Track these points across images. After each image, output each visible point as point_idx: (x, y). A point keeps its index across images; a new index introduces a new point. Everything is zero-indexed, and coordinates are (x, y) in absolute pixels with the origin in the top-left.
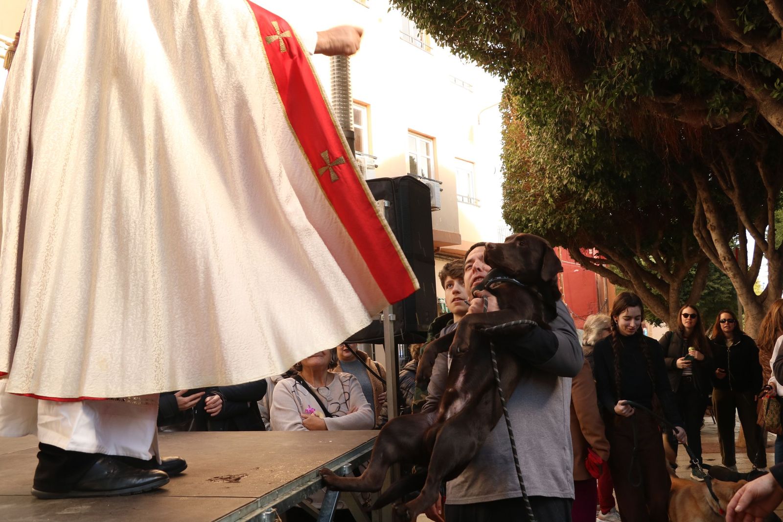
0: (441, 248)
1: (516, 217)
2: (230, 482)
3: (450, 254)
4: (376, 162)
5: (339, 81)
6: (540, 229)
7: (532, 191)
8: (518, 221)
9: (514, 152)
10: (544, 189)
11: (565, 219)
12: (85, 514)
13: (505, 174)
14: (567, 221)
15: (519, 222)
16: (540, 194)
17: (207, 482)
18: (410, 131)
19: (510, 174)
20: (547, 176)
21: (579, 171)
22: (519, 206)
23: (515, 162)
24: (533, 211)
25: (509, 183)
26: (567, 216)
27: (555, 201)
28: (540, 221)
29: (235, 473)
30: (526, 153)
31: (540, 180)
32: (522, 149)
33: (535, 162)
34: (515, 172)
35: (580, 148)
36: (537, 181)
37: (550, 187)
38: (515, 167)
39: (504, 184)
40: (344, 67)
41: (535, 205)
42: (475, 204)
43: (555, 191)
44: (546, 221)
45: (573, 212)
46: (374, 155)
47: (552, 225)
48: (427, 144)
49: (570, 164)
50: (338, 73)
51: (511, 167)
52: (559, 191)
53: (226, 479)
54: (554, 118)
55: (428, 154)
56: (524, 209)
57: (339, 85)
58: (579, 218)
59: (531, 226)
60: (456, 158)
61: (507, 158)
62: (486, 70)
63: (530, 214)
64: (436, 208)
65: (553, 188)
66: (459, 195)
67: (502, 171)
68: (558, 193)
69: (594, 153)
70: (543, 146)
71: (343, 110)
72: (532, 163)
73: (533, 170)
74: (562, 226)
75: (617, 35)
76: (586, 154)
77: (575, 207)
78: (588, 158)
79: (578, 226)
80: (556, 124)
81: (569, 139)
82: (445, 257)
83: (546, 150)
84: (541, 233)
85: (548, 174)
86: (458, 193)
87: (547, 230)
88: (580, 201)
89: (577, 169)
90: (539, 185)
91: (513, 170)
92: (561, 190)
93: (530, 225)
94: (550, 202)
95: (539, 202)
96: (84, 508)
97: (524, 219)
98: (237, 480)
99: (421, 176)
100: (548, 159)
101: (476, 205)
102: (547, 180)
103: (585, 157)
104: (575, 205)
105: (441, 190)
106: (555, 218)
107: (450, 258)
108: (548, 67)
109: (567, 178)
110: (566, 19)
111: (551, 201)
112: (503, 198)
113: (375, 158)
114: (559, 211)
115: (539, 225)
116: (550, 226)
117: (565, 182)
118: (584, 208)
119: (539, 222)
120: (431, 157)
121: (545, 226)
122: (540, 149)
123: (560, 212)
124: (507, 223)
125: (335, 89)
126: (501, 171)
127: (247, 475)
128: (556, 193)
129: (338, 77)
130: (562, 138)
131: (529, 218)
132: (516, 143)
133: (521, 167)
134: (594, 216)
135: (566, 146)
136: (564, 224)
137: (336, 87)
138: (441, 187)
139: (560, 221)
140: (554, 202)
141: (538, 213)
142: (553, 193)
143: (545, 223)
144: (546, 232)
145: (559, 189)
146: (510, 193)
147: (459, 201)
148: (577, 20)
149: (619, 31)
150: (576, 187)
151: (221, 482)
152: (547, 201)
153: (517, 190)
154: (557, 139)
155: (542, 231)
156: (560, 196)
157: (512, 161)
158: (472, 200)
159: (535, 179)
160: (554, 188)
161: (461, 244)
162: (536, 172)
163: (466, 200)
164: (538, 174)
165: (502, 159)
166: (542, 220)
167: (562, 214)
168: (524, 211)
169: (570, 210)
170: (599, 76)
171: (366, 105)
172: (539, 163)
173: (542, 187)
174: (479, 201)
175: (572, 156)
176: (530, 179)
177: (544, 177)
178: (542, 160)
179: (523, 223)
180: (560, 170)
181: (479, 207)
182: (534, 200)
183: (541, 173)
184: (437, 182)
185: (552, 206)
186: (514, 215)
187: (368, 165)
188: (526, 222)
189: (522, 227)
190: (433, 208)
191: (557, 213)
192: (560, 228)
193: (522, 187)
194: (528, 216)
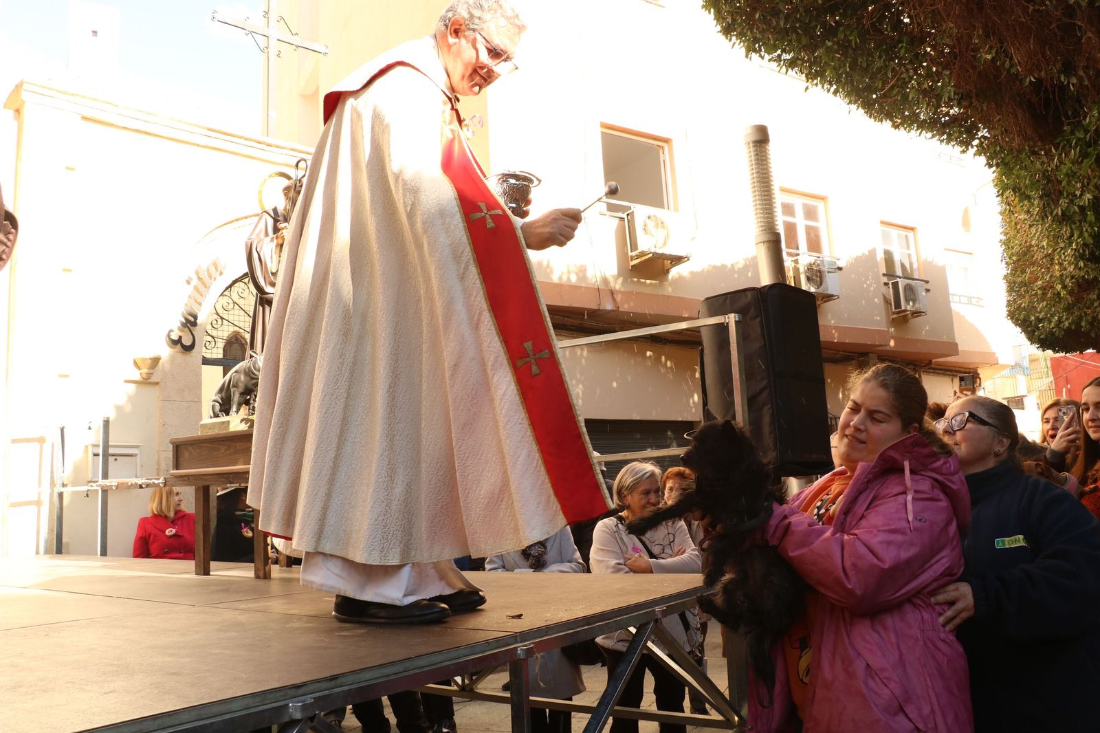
0: (933, 360)
1: (1023, 317)
3: (949, 368)
4: (839, 264)
5: (759, 177)
6: (1054, 330)
7: (1040, 283)
8: (1027, 321)
9: (1015, 236)
10: (1054, 279)
11: (1086, 314)
13: (1007, 263)
14: (1089, 318)
15: (1028, 323)
16: (1050, 286)
18: (883, 223)
19: (1014, 263)
20: (1057, 262)
21: (1087, 252)
22: (1025, 302)
23: (1017, 249)
24: (1044, 307)
25: (1013, 275)
26: (1089, 311)
27: (1071, 293)
28: (1054, 320)
31: (1048, 269)
33: (1038, 246)
34: (1019, 261)
35: (1078, 224)
36: (1043, 270)
37: (1062, 275)
38: (1017, 254)
39: (1006, 276)
40: (763, 160)
41: (1045, 300)
42: (977, 304)
43: (1068, 280)
44: (1062, 317)
46: (836, 256)
47: (1069, 323)
48: (906, 236)
49: (1072, 245)
50: (756, 168)
51: (1013, 255)
52: (1074, 280)
54: (1037, 190)
56: (1032, 307)
57: (758, 182)
59: (1044, 326)
60: (946, 249)
61: (1007, 244)
62: (942, 141)
63: (1040, 312)
64: (922, 312)
65: (1065, 276)
66: (954, 295)
67: (1004, 261)
68: (1072, 283)
69: (1096, 229)
70: (1038, 225)
71: (766, 209)
72: (1036, 248)
73: (1038, 256)
74: (1083, 324)
75: (1080, 79)
76: (1087, 230)
77: (1098, 298)
78: (1090, 235)
80: (1041, 198)
82: (942, 372)
83: (1042, 230)
84: (1057, 335)
85: (1057, 259)
86: (950, 292)
87: (1065, 330)
89: (1084, 251)
90: (1047, 275)
91: (1015, 258)
92: (1078, 280)
93: (1041, 325)
94: (1062, 295)
95: (1049, 295)
99: (901, 275)
101: (979, 305)
102: (1057, 267)
103: (1086, 235)
104: (1097, 296)
105: (928, 290)
106: (1073, 314)
107: (948, 373)
108: (1006, 131)
110: (1009, 70)
111: (1063, 293)
112: (1006, 294)
113: (838, 259)
114: (1078, 305)
115: (1053, 325)
116: (1067, 324)
117: (1072, 268)
119: (1052, 322)
120: (912, 251)
121: (1061, 325)
123: (1079, 307)
124: (1016, 324)
125: (755, 187)
126: (1002, 261)
128: (1069, 283)
129: (758, 172)
131: (1039, 317)
132: (1016, 224)
133: (1025, 254)
136: (1086, 321)
137: (756, 184)
138: (928, 286)
139: (1080, 318)
140: (1070, 295)
141: (1050, 309)
142: (1066, 283)
143: (1060, 321)
144: (1063, 333)
145: (1073, 277)
146: (1016, 286)
147: (956, 302)
148: (1020, 70)
149: (1081, 73)
150: (1088, 273)
152: (1059, 293)
153: (1022, 282)
154: (1047, 216)
155: (1058, 332)
156: (1077, 286)
157: (1013, 248)
158: (973, 300)
159: (1042, 268)
160: (1067, 277)
161: (958, 354)
162: (1042, 258)
163: (964, 300)
164: (1044, 261)
165: (1003, 246)
166: (1056, 318)
167: (1083, 309)
169: (1092, 302)
170: (1072, 133)
171: (823, 198)
172: (1043, 246)
173: (1051, 276)
174: (981, 299)
175: (1072, 235)
176: (1035, 268)
177: (1052, 264)
178: (1045, 243)
179: (1033, 323)
180: (1064, 254)
181: (982, 307)
182: (1043, 294)
183: (1048, 259)
184: (922, 280)
185: (1067, 299)
186: (1020, 314)
187: (829, 268)
188: (1036, 324)
189: (1033, 329)
190: (917, 314)
191: (1075, 308)
192: (1082, 327)
193: (1026, 279)
194: (1037, 315)
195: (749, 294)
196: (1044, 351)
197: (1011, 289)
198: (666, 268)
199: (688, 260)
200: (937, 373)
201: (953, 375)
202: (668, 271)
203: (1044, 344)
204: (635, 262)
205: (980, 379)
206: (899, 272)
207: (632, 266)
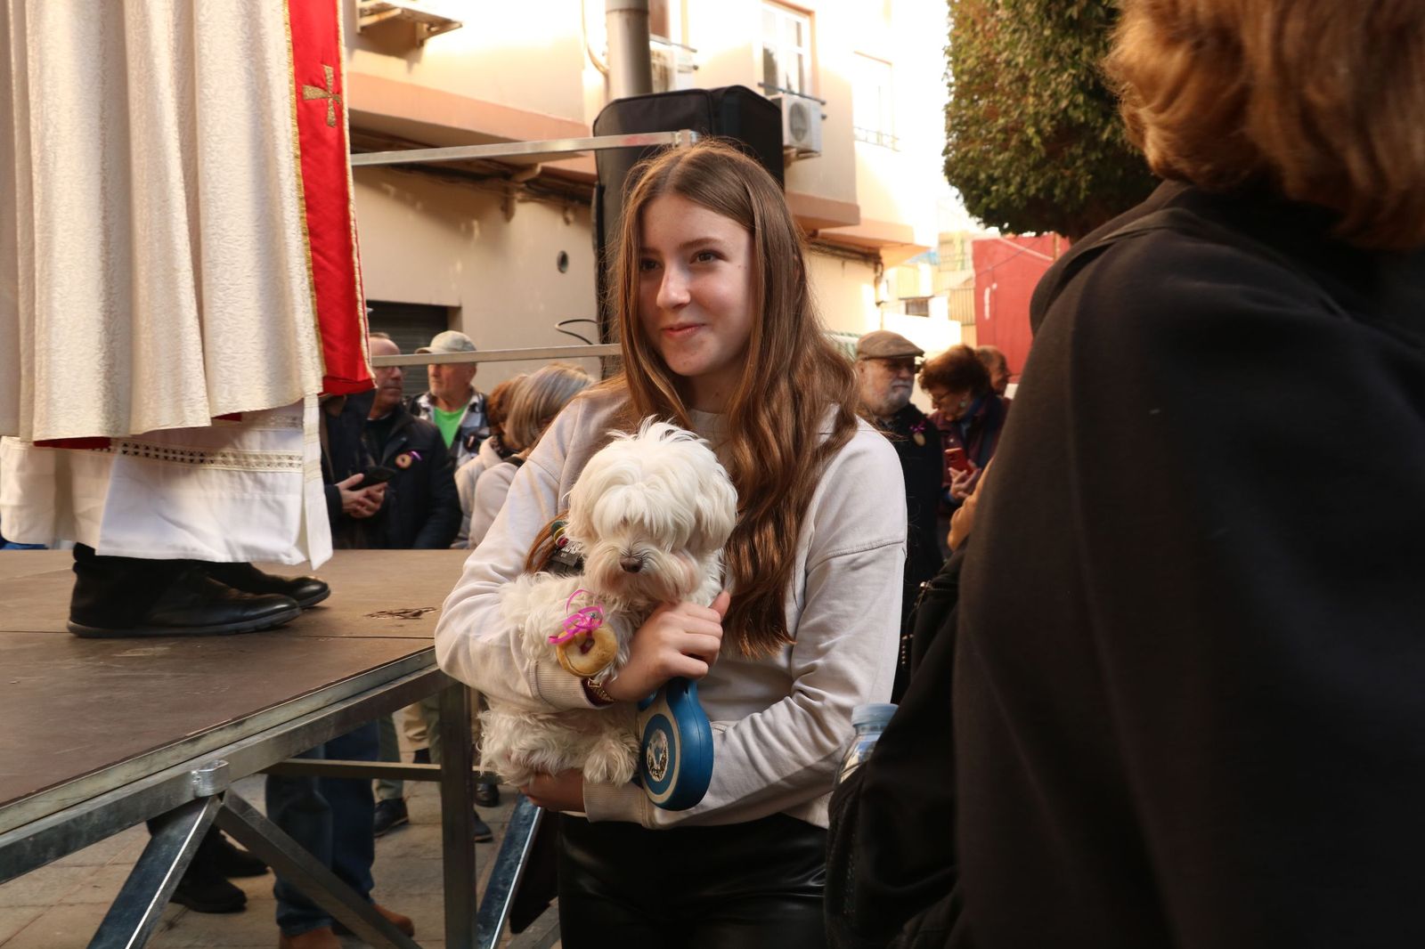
0: (821, 231)
1: (967, 173)
2: (406, 618)
3: (840, 245)
4: (696, 59)
6: (1013, 197)
7: (1001, 121)
8: (972, 180)
9: (970, 43)
10: (1025, 118)
11: (1063, 177)
12: (162, 657)
13: (950, 85)
14: (1067, 183)
16: (1017, 128)
17: (365, 618)
19: (961, 86)
20: (1032, 91)
21: (1090, 82)
22: (974, 151)
23: (971, 62)
24: (1003, 161)
25: (956, 103)
26: (1068, 173)
27: (1045, 141)
28: (1014, 182)
29: (414, 606)
30: (991, 44)
31: (1017, 100)
32: (985, 36)
33: (1008, 63)
34: (970, 83)
35: (1094, 34)
36: (1010, 102)
37: (1037, 113)
38: (971, 72)
39: (947, 106)
41: (1006, 149)
42: (891, 146)
43: (1045, 121)
44: (1027, 179)
45: (1079, 163)
46: (692, 46)
47: (1038, 190)
48: (798, 25)
49: (1073, 68)
51: (962, 72)
52: (1054, 123)
53: (398, 614)
55: (799, 43)
56: (985, 158)
58: (1089, 177)
59: (997, 190)
60: (856, 53)
61: (955, 54)
63: (996, 168)
64: (813, 152)
65: (1041, 115)
66: (860, 129)
68: (1052, 126)
70: (1023, 30)
72: (1003, 65)
73: (1004, 79)
74: (1057, 191)
77: (1084, 155)
79: (1088, 193)
81: (1071, 17)
82: (829, 250)
83: (1029, 39)
84: (1015, 205)
85: (1033, 87)
86: (856, 123)
87: (1028, 199)
88: (1093, 143)
89: (1087, 79)
90: (1016, 109)
91: (965, 78)
92: (1058, 121)
93: (994, 188)
94: (1034, 144)
95: (1013, 143)
96: (160, 649)
97: (982, 176)
98: (417, 615)
99: (783, 87)
100: (1033, 57)
101: (894, 149)
102: (1031, 100)
104: (1085, 149)
105: (824, 117)
106: (1043, 175)
107: (838, 252)
109: (1067, 96)
111: (1036, 141)
112: (945, 134)
113: (695, 51)
114: (1053, 162)
115: (1012, 189)
116: (1032, 190)
117: (1064, 104)
118: (1100, 156)
119: (1012, 184)
120: (805, 50)
121: (1024, 191)
122: (1017, 35)
123: (1054, 165)
124: (952, 184)
126: (942, 80)
127: (434, 609)
128: (1047, 125)
130: (1060, 15)
131: (992, 175)
132: (973, 23)
133: (982, 74)
134: (1120, 172)
135: (1067, 31)
136: (1062, 187)
138: (824, 110)
139: (1053, 183)
140: (1043, 144)
141: (1011, 165)
142: (1042, 125)
143: (1023, 185)
144: (1025, 203)
145: (1053, 117)
146: (961, 124)
147: (860, 140)
150: (1085, 113)
151: (388, 618)
152: (1027, 143)
153: (971, 118)
154: (1049, 17)
155: (1017, 201)
156: (1056, 132)
157: (964, 61)
158: (884, 138)
159: (1008, 98)
160: (1044, 116)
161: (857, 224)
162: (1011, 83)
163: (873, 138)
164: (1014, 87)
165: (948, 58)
166: (1018, 179)
167: (1058, 168)
168: (983, 160)
169: (1074, 159)
172: (1017, 65)
173: (1021, 114)
174: (898, 139)
175: (1077, 52)
176: (998, 98)
177: (1025, 94)
178: (1021, 60)
179: (981, 185)
180: (1055, 79)
181: (898, 151)
182: (1005, 140)
183: (1020, 85)
184: (816, 100)
185: (1038, 150)
186: (964, 169)
187: (679, 65)
188: (987, 184)
189: (979, 192)
190: (805, 153)
191: (1048, 166)
192: (1053, 196)
193: (981, 113)
194: (991, 172)
195: (693, 100)
196: (986, 227)
197: (951, 129)
198: (419, 37)
199: (461, 26)
200: (822, 251)
201: (845, 257)
202: (422, 43)
203: (989, 218)
204: (368, 21)
205: (882, 265)
206: (782, 84)
207: (363, 28)
